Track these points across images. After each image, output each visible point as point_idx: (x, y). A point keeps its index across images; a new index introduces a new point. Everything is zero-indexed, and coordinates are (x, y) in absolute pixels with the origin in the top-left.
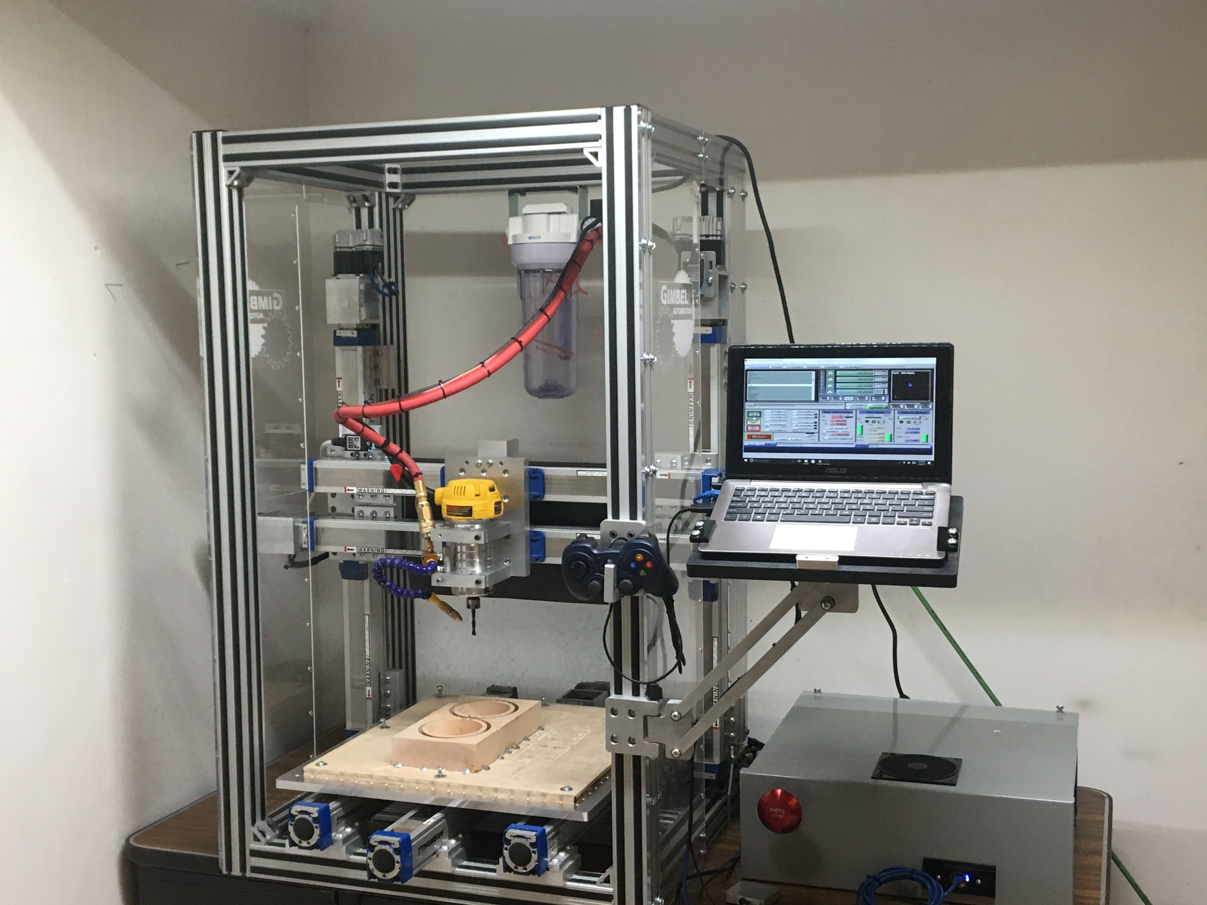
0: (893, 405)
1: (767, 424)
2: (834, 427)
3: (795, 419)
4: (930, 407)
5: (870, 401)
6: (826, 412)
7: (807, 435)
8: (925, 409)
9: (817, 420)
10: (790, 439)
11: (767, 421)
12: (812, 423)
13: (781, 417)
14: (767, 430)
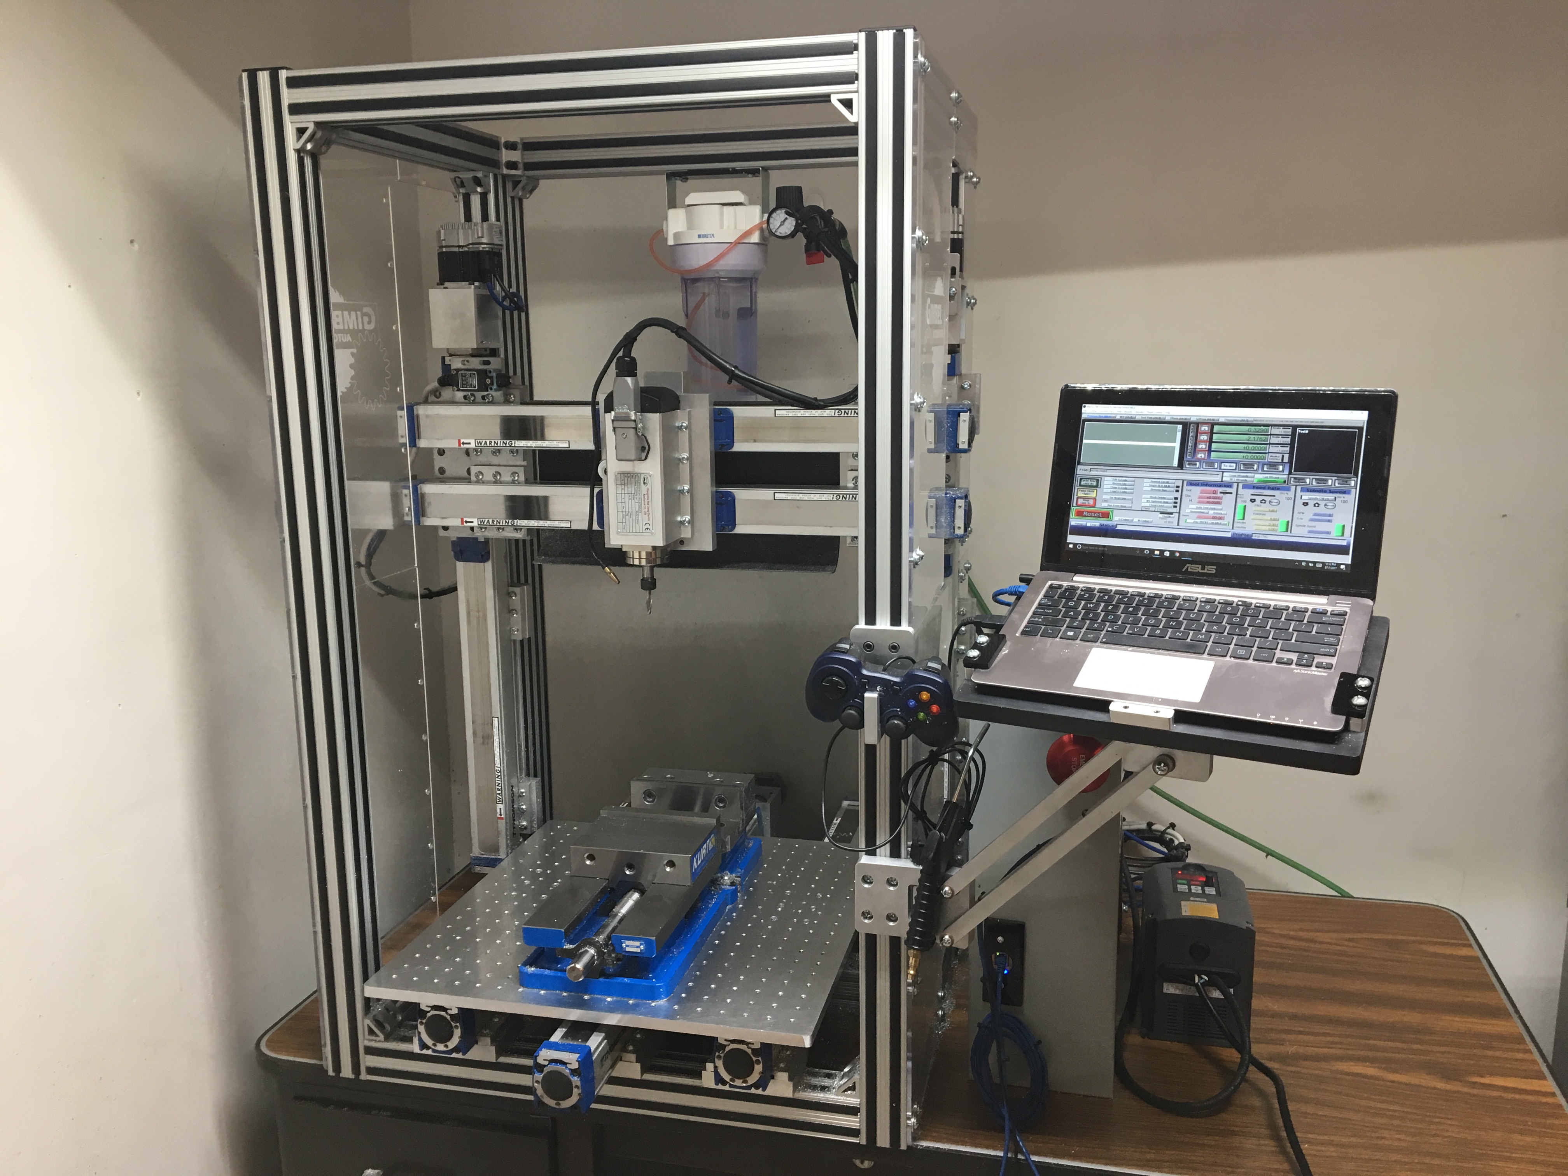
0: (1295, 478)
1: (1105, 497)
2: (1203, 506)
3: (1146, 492)
4: (1353, 483)
5: (1260, 471)
6: (1192, 483)
7: (1162, 515)
8: (1344, 487)
9: (1178, 495)
10: (1136, 520)
11: (1106, 493)
12: (1172, 499)
13: (1126, 489)
14: (1105, 505)
